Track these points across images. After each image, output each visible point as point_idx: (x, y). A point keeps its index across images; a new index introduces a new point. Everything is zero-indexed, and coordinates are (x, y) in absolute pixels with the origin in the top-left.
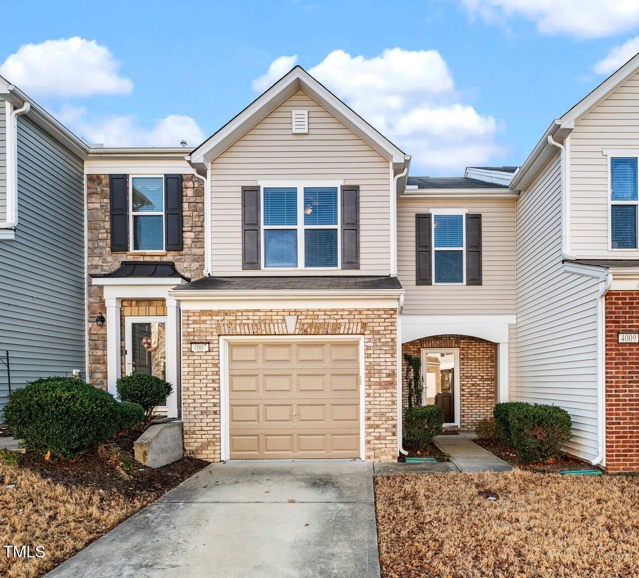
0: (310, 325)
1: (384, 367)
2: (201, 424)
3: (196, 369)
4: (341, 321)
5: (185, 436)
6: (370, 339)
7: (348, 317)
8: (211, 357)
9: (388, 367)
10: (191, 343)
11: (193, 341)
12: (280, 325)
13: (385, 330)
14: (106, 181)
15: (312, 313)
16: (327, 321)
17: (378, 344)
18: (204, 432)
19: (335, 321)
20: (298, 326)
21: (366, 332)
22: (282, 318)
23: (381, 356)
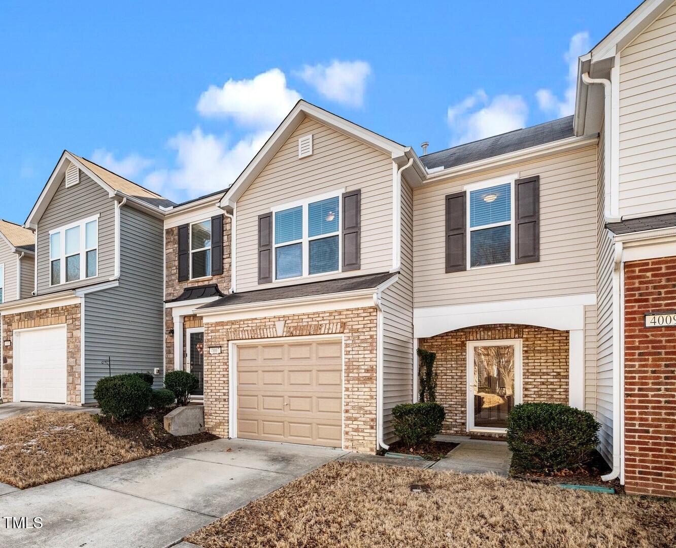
0: (296, 328)
1: (363, 363)
2: (216, 409)
3: (213, 367)
4: (322, 322)
5: (205, 417)
6: (349, 337)
7: (329, 318)
8: (222, 358)
9: (366, 363)
10: (209, 348)
11: (211, 346)
12: (271, 329)
13: (364, 328)
14: (176, 232)
15: (297, 317)
16: (310, 323)
17: (357, 341)
18: (218, 415)
19: (317, 323)
20: (285, 330)
21: (345, 330)
22: (273, 323)
23: (360, 352)
